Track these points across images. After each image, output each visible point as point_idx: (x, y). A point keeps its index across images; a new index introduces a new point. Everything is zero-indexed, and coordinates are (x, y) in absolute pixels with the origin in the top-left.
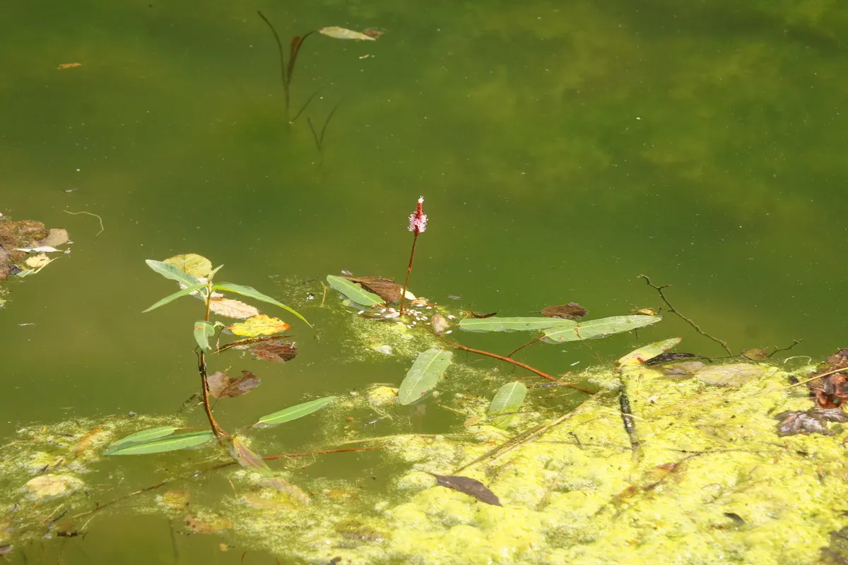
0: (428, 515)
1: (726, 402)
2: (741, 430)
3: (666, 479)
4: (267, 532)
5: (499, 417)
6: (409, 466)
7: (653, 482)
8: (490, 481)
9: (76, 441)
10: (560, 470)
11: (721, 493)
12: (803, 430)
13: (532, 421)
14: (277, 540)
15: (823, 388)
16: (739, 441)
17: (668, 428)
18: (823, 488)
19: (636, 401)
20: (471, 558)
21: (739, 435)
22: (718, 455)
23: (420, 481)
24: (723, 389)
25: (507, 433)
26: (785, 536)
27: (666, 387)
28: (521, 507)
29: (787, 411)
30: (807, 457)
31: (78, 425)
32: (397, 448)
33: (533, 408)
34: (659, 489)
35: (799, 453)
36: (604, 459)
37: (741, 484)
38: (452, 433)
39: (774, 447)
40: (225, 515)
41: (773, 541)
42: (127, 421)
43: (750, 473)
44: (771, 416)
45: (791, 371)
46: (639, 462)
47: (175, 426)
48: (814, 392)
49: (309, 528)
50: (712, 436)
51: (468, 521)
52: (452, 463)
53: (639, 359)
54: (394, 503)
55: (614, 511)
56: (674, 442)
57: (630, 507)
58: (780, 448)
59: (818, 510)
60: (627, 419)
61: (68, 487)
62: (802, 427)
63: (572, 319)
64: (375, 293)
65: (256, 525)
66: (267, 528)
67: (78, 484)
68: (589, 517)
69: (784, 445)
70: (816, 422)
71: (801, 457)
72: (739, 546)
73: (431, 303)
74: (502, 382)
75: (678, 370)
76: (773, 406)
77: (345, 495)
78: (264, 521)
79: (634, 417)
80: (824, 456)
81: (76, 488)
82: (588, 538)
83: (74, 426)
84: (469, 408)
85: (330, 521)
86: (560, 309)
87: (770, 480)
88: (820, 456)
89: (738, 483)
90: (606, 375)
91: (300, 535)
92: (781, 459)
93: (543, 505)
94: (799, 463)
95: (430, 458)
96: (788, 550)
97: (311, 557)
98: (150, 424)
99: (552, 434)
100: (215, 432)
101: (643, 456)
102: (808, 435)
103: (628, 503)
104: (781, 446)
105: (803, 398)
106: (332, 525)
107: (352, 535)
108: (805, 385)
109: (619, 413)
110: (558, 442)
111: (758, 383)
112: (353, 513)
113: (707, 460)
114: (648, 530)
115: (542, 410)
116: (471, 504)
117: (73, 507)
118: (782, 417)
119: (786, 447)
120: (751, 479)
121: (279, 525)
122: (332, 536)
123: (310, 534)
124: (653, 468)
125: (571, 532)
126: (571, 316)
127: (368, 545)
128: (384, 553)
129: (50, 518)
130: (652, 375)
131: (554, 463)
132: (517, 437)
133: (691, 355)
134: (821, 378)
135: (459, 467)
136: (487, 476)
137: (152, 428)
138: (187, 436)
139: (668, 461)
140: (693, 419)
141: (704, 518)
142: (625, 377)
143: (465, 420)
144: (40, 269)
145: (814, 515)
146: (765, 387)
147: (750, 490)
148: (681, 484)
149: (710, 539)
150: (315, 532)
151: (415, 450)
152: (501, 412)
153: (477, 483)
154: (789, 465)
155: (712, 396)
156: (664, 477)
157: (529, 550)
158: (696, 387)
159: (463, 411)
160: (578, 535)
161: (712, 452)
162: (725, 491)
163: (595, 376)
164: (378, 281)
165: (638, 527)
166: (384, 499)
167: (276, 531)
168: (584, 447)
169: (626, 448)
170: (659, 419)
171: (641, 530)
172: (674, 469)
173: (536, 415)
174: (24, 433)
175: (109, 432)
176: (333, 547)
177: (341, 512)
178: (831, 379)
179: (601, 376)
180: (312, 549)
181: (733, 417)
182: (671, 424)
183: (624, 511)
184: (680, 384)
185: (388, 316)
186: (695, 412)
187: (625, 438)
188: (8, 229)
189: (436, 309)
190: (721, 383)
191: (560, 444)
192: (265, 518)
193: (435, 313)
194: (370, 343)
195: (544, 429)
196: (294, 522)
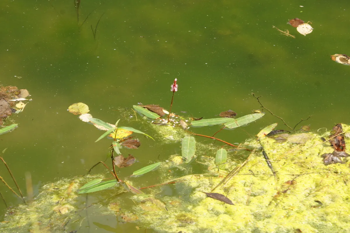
0: (208, 210)
1: (302, 151)
2: (311, 164)
3: (290, 188)
4: (152, 221)
5: (221, 165)
6: (194, 189)
7: (286, 189)
8: (227, 194)
9: (66, 189)
10: (250, 186)
11: (311, 192)
12: (333, 162)
13: (233, 166)
14: (157, 224)
15: (335, 142)
16: (312, 169)
17: (284, 165)
18: (347, 187)
19: (269, 153)
20: (230, 228)
21: (311, 166)
22: (305, 175)
23: (200, 196)
24: (299, 145)
25: (226, 172)
26: (340, 210)
27: (278, 146)
28: (241, 204)
29: (325, 154)
30: (338, 174)
31: (65, 182)
32: (187, 181)
33: (231, 160)
34: (288, 192)
35: (335, 172)
36: (265, 181)
37: (317, 187)
38: (205, 173)
39: (325, 171)
40: (136, 214)
41: (336, 212)
42: (82, 178)
43: (320, 183)
44: (319, 156)
45: (321, 135)
46: (278, 181)
47: (101, 178)
48: (332, 144)
49: (167, 218)
50: (301, 167)
51: (223, 212)
52: (209, 187)
53: (264, 134)
54: (194, 206)
55: (275, 204)
56: (288, 171)
57: (281, 201)
58: (328, 171)
59: (348, 197)
60: (269, 162)
61: (69, 209)
62: (333, 161)
63: (232, 117)
64: (154, 112)
65: (147, 218)
66: (152, 219)
67: (72, 208)
68: (266, 207)
69: (328, 169)
70: (337, 158)
71: (336, 174)
72: (323, 214)
73: (177, 115)
74: (216, 149)
75: (280, 138)
76: (319, 151)
77: (177, 203)
78: (150, 216)
79: (271, 161)
80: (344, 173)
81: (72, 210)
82: (268, 215)
83: (63, 183)
84: (208, 162)
85: (174, 215)
86: (226, 113)
87: (328, 186)
88: (342, 173)
89: (316, 187)
90: (254, 142)
91: (164, 222)
92: (329, 176)
93: (248, 203)
94: (335, 177)
95: (201, 185)
96: (342, 215)
97: (170, 231)
98: (92, 178)
99: (243, 171)
100: (118, 180)
101: (279, 178)
102: (335, 164)
103: (279, 200)
104: (327, 170)
105: (329, 147)
106: (175, 217)
107: (184, 221)
108: (328, 141)
109: (264, 160)
110: (246, 174)
111: (311, 141)
112: (181, 211)
113: (302, 178)
114: (290, 211)
115: (235, 160)
116: (222, 204)
117: (71, 218)
118: (324, 156)
119: (330, 170)
120: (321, 185)
121: (156, 217)
122: (176, 222)
123: (168, 221)
124: (284, 183)
125: (261, 213)
126: (231, 116)
127: (190, 225)
128: (197, 228)
129: (64, 224)
130: (271, 141)
131: (247, 184)
132: (230, 174)
133: (282, 131)
134: (334, 138)
135: (213, 189)
136: (224, 192)
137: (92, 180)
138: (107, 183)
139: (288, 180)
140: (292, 160)
141: (308, 203)
142: (262, 143)
143: (208, 167)
144: (23, 109)
145: (347, 199)
146: (314, 143)
147: (321, 190)
148: (296, 190)
149: (312, 212)
150: (170, 220)
151: (195, 182)
152: (221, 163)
153: (222, 196)
154: (333, 178)
155: (296, 148)
156: (289, 187)
157: (249, 223)
158: (288, 145)
159: (206, 164)
160: (265, 215)
161: (303, 174)
162: (312, 191)
163: (251, 143)
164: (153, 106)
165: (285, 209)
166: (191, 205)
167: (155, 220)
168: (256, 175)
169: (271, 175)
170: (279, 161)
171: (287, 211)
172: (292, 183)
173: (234, 163)
174: (45, 187)
175: (77, 184)
176: (178, 227)
177: (177, 211)
178: (337, 138)
179: (252, 143)
180: (170, 228)
181: (307, 158)
182: (285, 163)
183: (279, 203)
184: (283, 144)
185: (163, 123)
186: (292, 157)
187: (269, 171)
188: (3, 91)
189: (179, 118)
190: (297, 142)
191: (247, 175)
192: (150, 215)
193: (180, 120)
194: (164, 135)
195: (239, 168)
196: (161, 216)
